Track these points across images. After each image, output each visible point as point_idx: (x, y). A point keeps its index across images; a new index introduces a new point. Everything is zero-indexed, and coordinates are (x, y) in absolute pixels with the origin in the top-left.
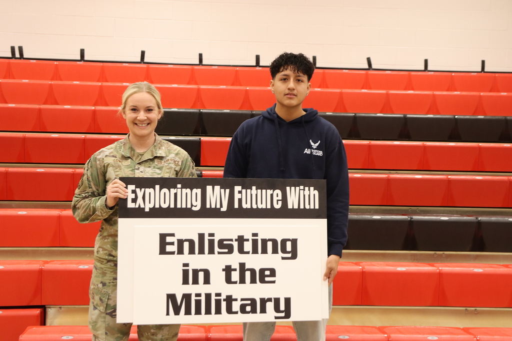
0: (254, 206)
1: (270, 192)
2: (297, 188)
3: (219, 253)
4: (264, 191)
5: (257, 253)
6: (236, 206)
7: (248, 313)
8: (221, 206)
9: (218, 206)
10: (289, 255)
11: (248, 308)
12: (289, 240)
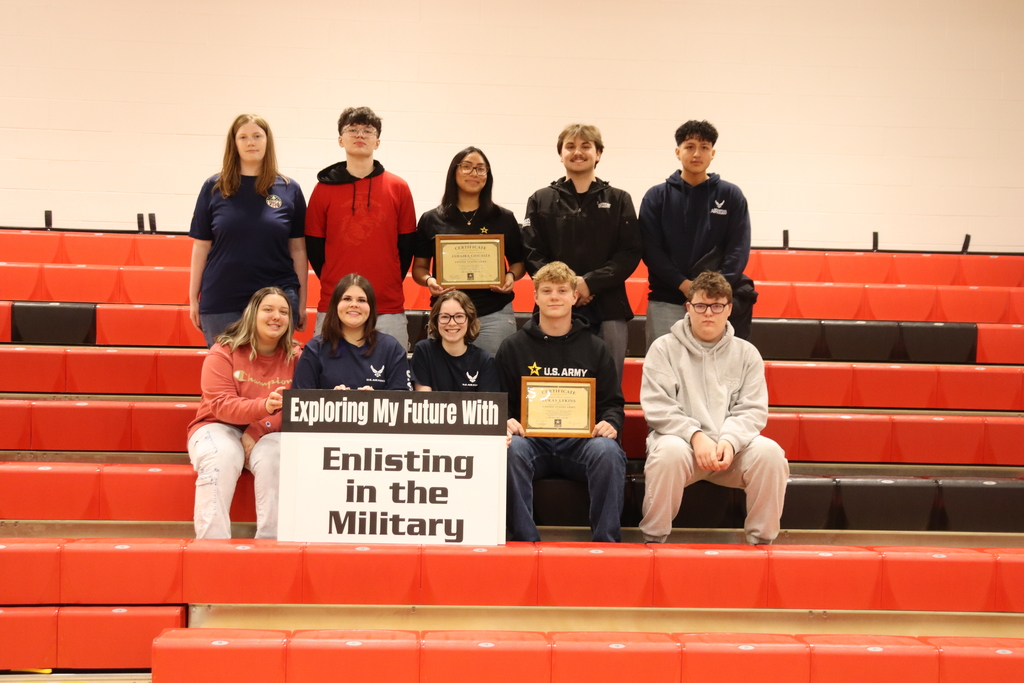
0: (426, 422)
1: (443, 406)
2: (475, 402)
3: (387, 469)
4: (437, 405)
5: (428, 470)
6: (406, 421)
7: (417, 534)
8: (390, 421)
9: (386, 421)
10: (464, 474)
11: (416, 530)
12: (464, 458)
